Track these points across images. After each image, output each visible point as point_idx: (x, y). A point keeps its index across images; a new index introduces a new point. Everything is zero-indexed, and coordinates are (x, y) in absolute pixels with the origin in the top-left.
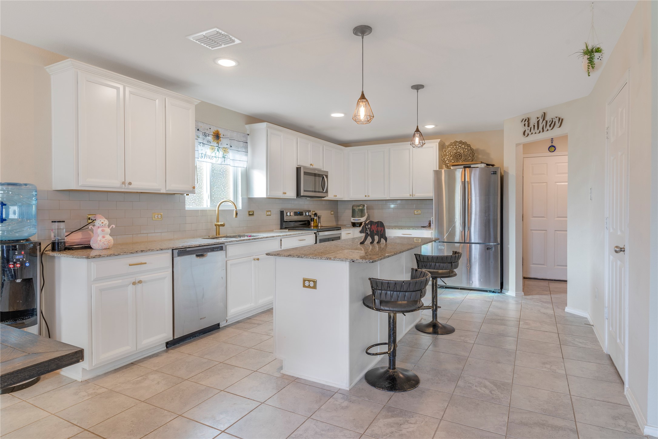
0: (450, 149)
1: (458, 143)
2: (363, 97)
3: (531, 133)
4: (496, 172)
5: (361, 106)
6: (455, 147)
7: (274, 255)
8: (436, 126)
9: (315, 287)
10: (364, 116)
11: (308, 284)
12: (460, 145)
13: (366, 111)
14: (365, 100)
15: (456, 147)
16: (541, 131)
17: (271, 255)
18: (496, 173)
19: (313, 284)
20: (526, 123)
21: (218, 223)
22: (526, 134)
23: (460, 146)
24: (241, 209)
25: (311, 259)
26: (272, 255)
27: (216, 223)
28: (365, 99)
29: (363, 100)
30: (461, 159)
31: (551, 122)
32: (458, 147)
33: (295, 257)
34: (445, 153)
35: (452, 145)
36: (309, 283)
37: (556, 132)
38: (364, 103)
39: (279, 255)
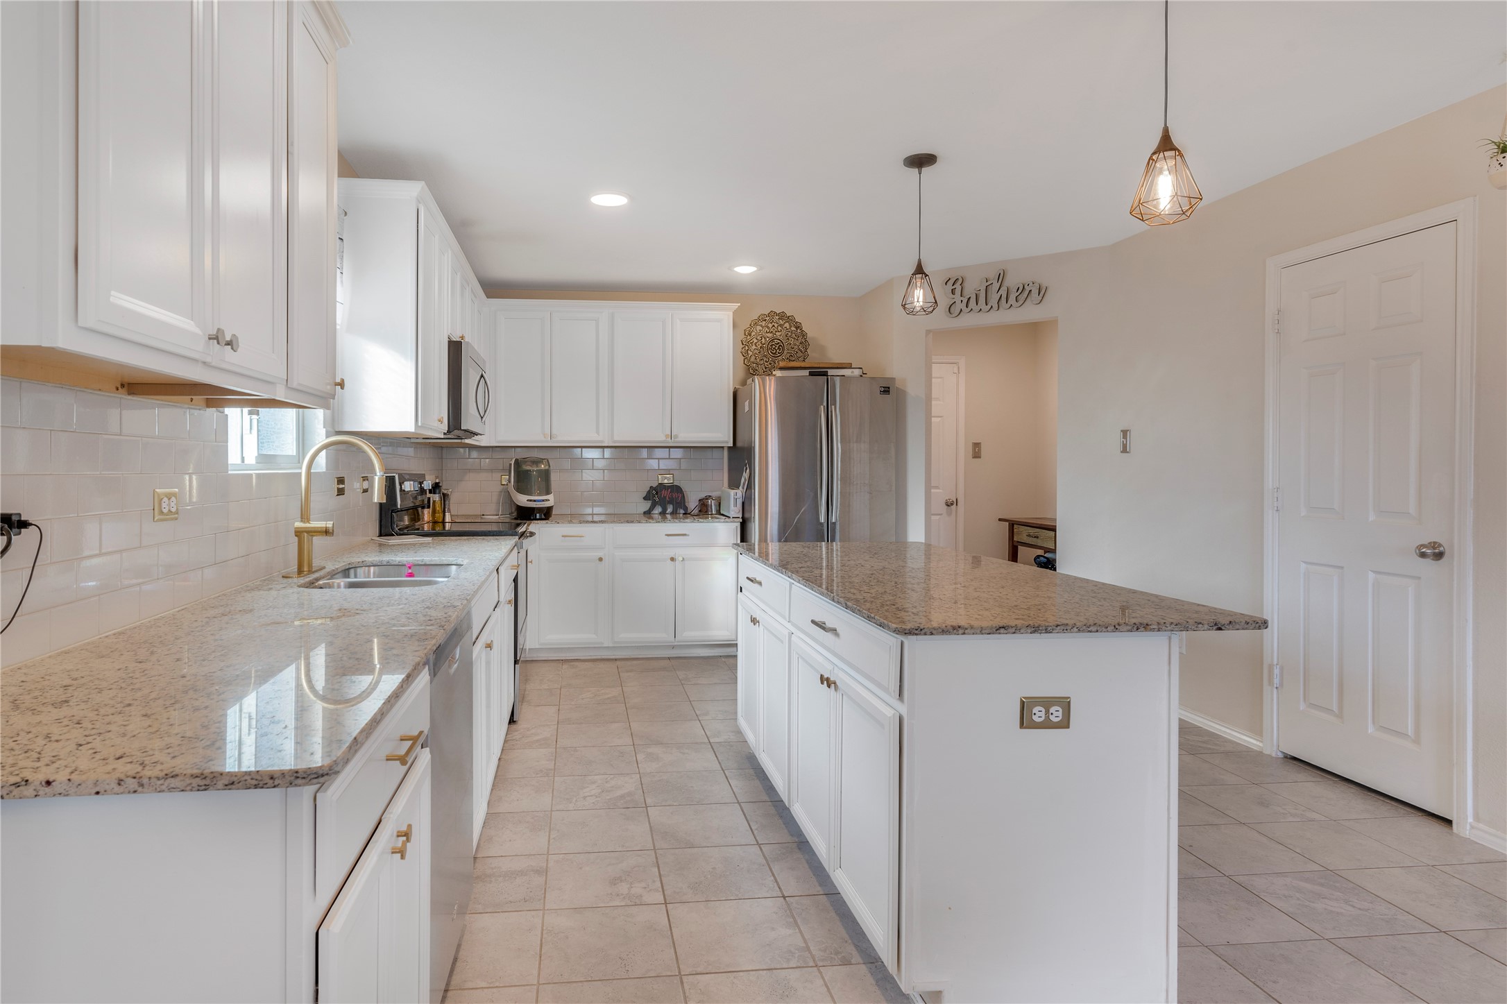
0: (760, 328)
1: (777, 317)
2: (1166, 144)
3: (969, 309)
4: (889, 388)
5: (1161, 172)
6: (770, 325)
7: (938, 634)
8: (760, 268)
9: (1065, 724)
10: (1168, 199)
11: (1043, 714)
12: (781, 322)
13: (1177, 185)
14: (1172, 153)
15: (774, 326)
16: (995, 306)
17: (925, 634)
18: (889, 391)
19: (1060, 714)
20: (958, 286)
21: (307, 525)
22: (956, 310)
23: (781, 325)
24: (324, 470)
25: (1081, 634)
26: (932, 634)
27: (298, 524)
28: (1175, 149)
29: (1168, 154)
30: (781, 354)
31: (1020, 291)
32: (776, 325)
33: (1022, 631)
34: (749, 337)
35: (765, 320)
36: (1047, 712)
37: (1029, 313)
38: (1171, 163)
39: (961, 631)
